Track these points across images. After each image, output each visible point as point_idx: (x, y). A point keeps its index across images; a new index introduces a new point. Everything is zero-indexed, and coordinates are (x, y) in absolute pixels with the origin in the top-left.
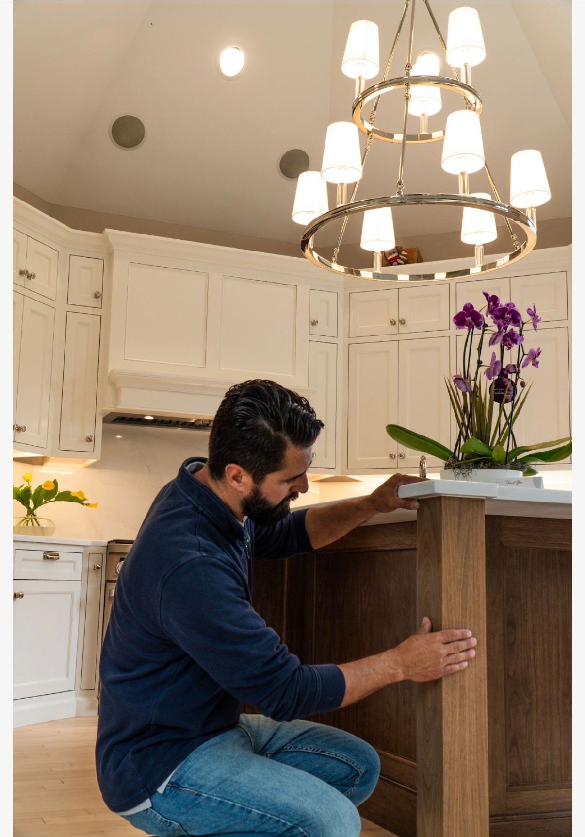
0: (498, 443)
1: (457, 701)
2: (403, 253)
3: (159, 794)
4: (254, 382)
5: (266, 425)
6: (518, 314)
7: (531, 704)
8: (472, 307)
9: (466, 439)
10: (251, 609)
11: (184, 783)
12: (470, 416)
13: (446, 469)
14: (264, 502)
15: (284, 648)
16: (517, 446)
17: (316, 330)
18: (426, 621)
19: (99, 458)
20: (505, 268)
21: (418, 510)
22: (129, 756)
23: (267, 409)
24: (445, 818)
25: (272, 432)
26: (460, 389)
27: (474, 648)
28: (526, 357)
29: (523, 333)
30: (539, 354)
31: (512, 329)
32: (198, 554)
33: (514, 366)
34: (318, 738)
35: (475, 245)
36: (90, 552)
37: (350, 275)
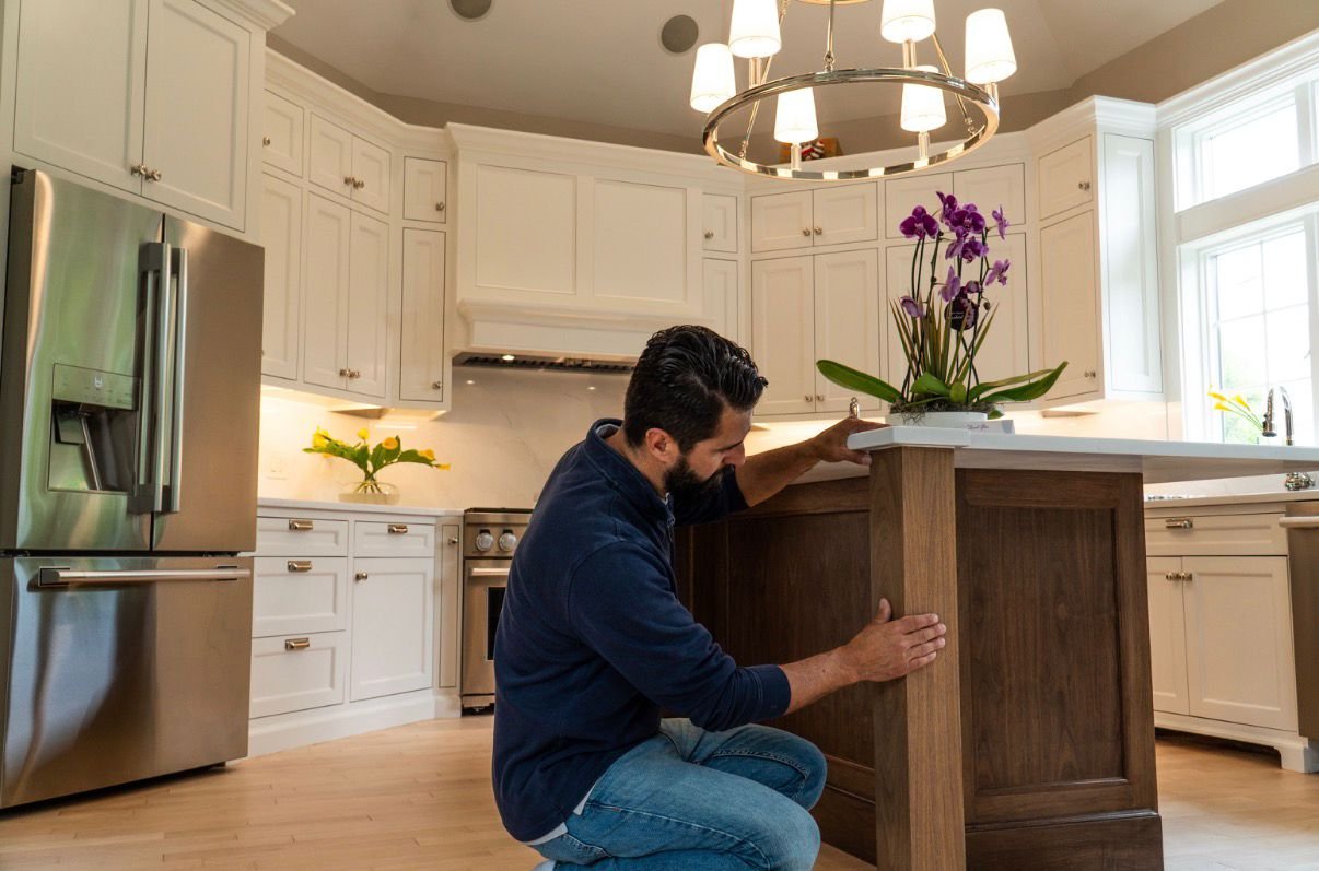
0: (956, 380)
1: (924, 693)
2: (819, 144)
3: (576, 815)
4: (682, 329)
5: (699, 381)
6: (981, 218)
7: (1003, 693)
8: (923, 211)
9: (917, 374)
10: (677, 603)
11: (606, 800)
12: (922, 349)
13: (892, 412)
14: (692, 476)
15: (717, 650)
16: (980, 382)
17: (711, 244)
18: (884, 603)
19: (450, 409)
20: (959, 159)
21: (871, 466)
22: (537, 773)
23: (700, 362)
24: (913, 829)
25: (706, 390)
26: (910, 313)
27: (944, 636)
28: (990, 271)
29: (987, 241)
30: (1007, 268)
31: (974, 238)
32: (615, 539)
33: (976, 283)
34: (752, 740)
35: (918, 133)
36: (445, 523)
37: (764, 175)
